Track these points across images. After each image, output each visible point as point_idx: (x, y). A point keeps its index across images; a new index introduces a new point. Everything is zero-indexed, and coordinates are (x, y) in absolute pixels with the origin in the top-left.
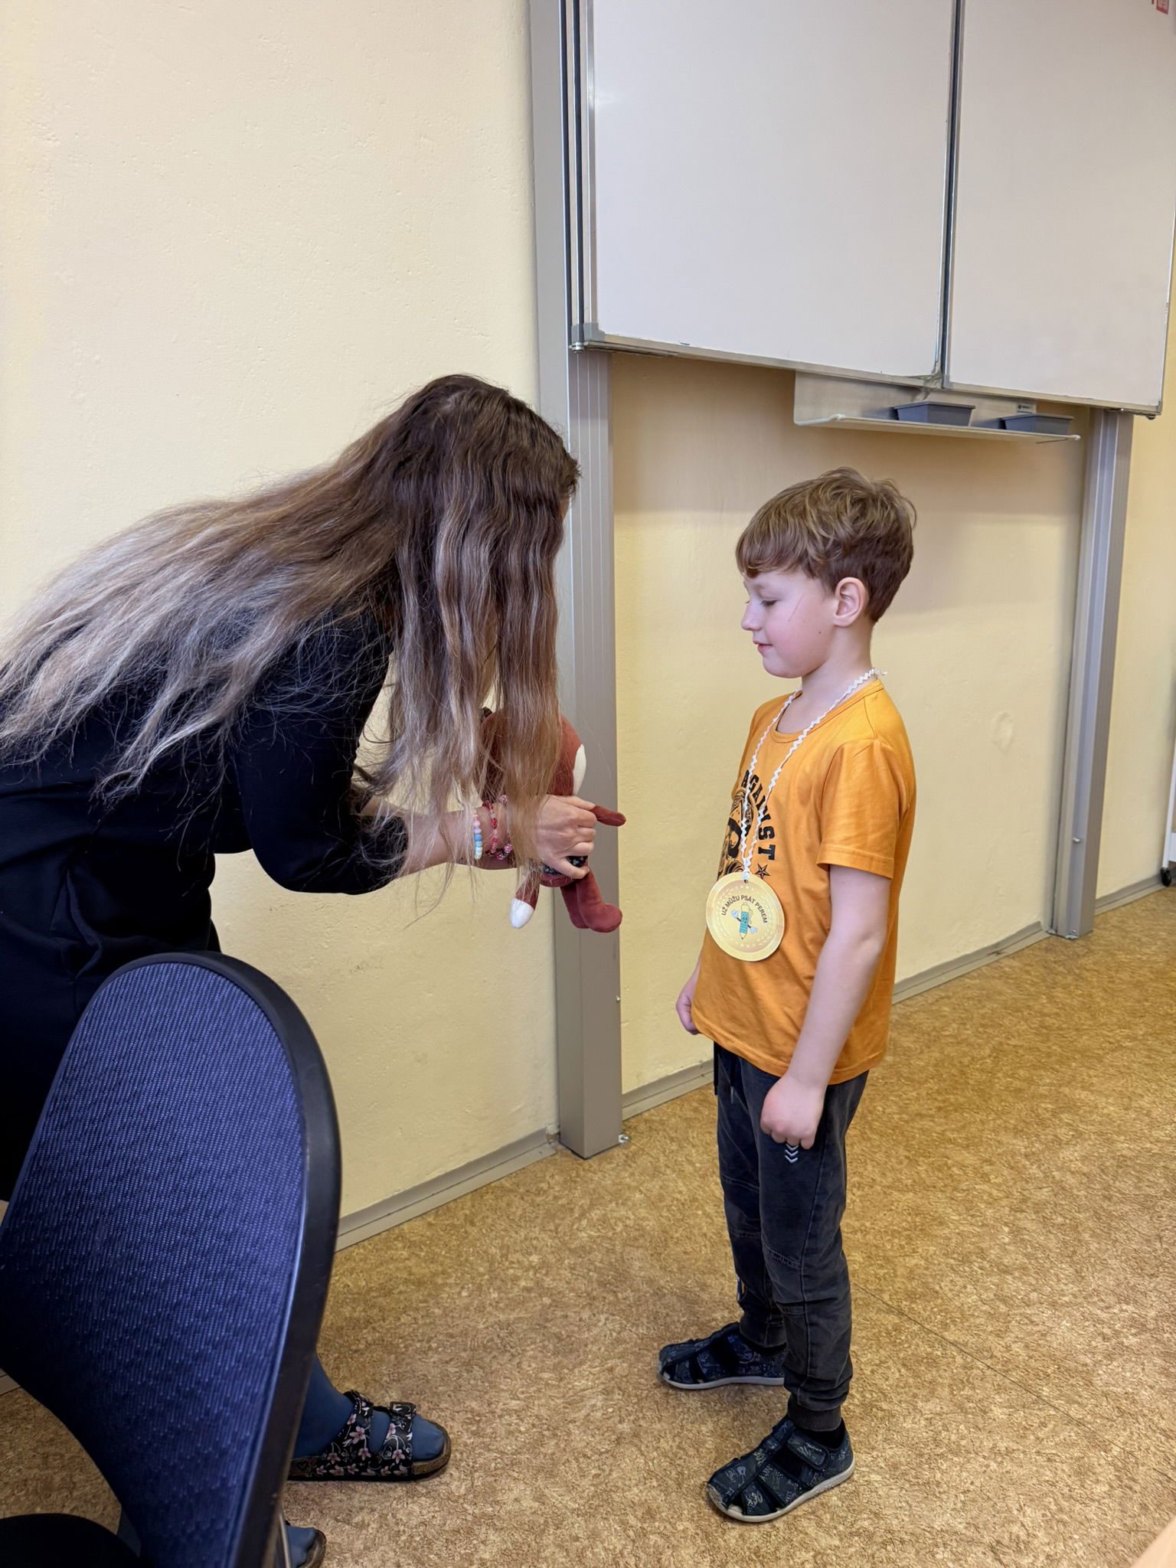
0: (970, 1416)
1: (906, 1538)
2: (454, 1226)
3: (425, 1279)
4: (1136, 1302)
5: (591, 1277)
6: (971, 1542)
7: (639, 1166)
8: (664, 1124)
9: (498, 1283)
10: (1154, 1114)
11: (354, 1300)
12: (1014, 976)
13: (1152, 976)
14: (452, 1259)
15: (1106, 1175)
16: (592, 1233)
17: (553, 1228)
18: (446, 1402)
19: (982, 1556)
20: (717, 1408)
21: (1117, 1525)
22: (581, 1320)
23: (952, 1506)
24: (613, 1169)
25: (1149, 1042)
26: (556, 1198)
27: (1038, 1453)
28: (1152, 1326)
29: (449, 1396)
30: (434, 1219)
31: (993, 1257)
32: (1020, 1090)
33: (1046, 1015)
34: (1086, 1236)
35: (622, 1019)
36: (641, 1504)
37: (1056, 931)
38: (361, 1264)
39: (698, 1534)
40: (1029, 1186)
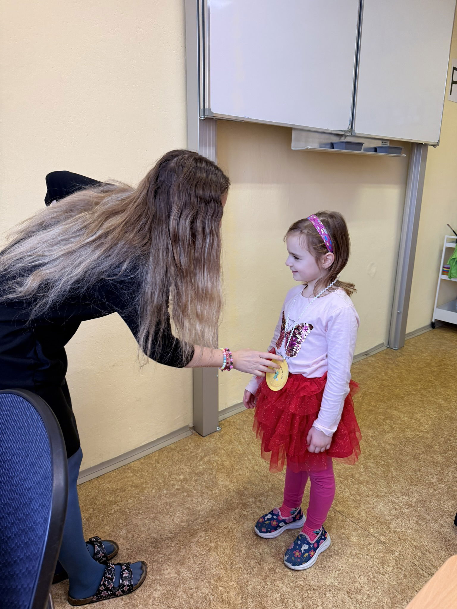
0: (343, 540)
1: (316, 588)
2: (151, 464)
3: (139, 485)
4: (409, 495)
5: (203, 485)
6: (340, 589)
7: (224, 439)
8: (235, 423)
9: (167, 487)
10: (422, 420)
11: (111, 493)
12: (372, 364)
13: (425, 365)
14: (149, 477)
15: (401, 445)
16: (204, 467)
17: (189, 464)
18: (144, 534)
19: (344, 595)
20: (248, 537)
21: (394, 583)
22: (198, 502)
23: (334, 576)
24: (214, 441)
25: (422, 392)
26: (191, 452)
27: (367, 555)
28: (414, 505)
29: (145, 532)
30: (144, 461)
31: (356, 477)
32: (372, 410)
33: (384, 380)
34: (392, 469)
35: (219, 383)
36: (216, 575)
37: (390, 346)
38: (114, 479)
39: (237, 587)
40: (372, 449)
